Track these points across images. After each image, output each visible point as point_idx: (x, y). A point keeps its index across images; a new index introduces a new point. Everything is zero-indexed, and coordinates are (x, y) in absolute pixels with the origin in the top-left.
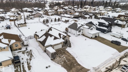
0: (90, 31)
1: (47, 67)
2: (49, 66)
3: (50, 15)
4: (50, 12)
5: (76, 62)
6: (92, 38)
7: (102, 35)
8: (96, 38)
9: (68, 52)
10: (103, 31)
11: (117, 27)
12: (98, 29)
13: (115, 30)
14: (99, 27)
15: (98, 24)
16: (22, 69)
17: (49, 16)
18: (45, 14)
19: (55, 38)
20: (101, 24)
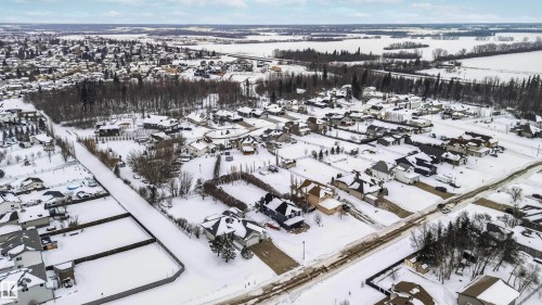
0: (406, 174)
3: (303, 134)
4: (302, 127)
6: (409, 184)
7: (423, 179)
8: (416, 183)
10: (424, 173)
11: (446, 164)
12: (417, 171)
13: (444, 170)
14: (417, 167)
15: (415, 161)
17: (302, 136)
18: (290, 130)
19: (371, 185)
20: (420, 162)
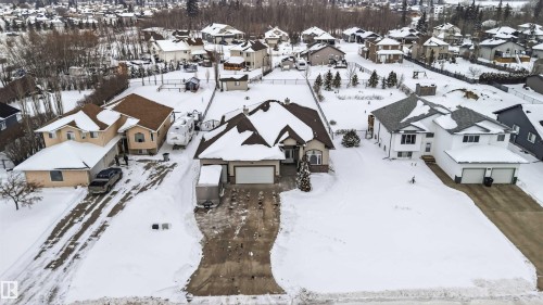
0: (456, 145)
1: (155, 227)
2: (166, 226)
3: (383, 59)
4: (386, 47)
5: (268, 246)
9: (277, 205)
16: (96, 207)
17: (379, 62)
18: (368, 52)
